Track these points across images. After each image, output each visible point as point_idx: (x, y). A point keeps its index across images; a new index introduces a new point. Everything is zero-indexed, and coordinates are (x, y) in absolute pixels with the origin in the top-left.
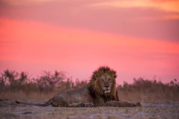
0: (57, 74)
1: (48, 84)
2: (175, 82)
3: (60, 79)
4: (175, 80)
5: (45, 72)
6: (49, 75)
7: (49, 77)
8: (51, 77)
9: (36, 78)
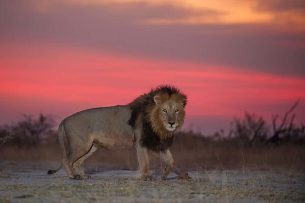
0: (42, 119)
1: (28, 134)
2: (221, 134)
3: (46, 126)
4: (222, 131)
5: (25, 116)
6: (30, 120)
7: (30, 124)
8: (33, 123)
9: (10, 124)
